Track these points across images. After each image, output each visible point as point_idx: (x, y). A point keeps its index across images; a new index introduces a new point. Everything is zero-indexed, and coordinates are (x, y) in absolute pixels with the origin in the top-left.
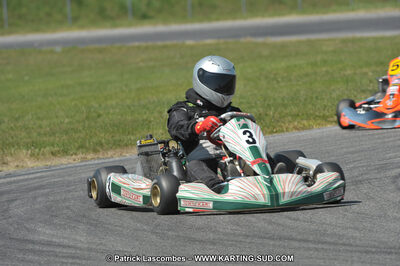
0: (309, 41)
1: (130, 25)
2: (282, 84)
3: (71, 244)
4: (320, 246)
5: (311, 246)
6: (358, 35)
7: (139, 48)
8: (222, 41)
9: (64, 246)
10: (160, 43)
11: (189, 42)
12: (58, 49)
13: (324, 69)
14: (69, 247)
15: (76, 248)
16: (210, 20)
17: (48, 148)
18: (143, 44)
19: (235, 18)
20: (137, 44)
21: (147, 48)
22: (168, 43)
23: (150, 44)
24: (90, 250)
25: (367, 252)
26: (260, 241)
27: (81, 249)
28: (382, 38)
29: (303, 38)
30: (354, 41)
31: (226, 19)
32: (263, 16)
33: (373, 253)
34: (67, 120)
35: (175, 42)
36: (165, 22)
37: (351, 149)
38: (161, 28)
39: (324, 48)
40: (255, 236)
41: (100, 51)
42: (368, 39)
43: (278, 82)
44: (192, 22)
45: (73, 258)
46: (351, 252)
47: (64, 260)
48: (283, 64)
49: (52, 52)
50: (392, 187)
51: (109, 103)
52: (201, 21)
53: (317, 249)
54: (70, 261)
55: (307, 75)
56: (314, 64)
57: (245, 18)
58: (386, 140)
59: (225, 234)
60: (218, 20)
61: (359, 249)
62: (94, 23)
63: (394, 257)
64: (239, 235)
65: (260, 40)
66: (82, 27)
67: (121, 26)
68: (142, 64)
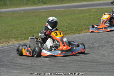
0: (89, 9)
1: (41, 6)
2: (82, 20)
3: (27, 63)
4: (92, 63)
5: (90, 63)
6: (102, 7)
7: (44, 11)
8: (65, 9)
9: (25, 64)
10: (49, 10)
11: (57, 10)
12: (22, 12)
13: (93, 16)
14: (26, 64)
15: (28, 65)
16: (62, 4)
17: (20, 38)
18: (45, 10)
19: (69, 3)
20: (43, 10)
21: (46, 11)
22: (51, 10)
23: (47, 10)
24: (32, 65)
25: (105, 65)
26: (76, 62)
27: (29, 65)
28: (108, 8)
29: (87, 8)
30: (100, 9)
31: (66, 3)
32: (76, 3)
33: (106, 65)
34: (25, 31)
35: (53, 10)
36: (51, 4)
37: (100, 38)
38: (49, 6)
39: (93, 11)
40: (75, 61)
41: (33, 12)
42: (104, 8)
43: (81, 20)
44: (58, 4)
45: (27, 67)
46: (101, 65)
47: (25, 68)
48: (82, 15)
49: (21, 13)
50: (111, 47)
51: (36, 26)
52: (60, 4)
53: (91, 64)
54: (27, 68)
55: (88, 18)
56: (90, 15)
57: (72, 3)
58: (109, 35)
59: (67, 60)
60: (64, 4)
61: (103, 64)
62: (31, 5)
63: (112, 66)
64: (71, 61)
65: (76, 9)
66: (28, 6)
67: (39, 6)
68: (45, 16)
